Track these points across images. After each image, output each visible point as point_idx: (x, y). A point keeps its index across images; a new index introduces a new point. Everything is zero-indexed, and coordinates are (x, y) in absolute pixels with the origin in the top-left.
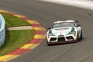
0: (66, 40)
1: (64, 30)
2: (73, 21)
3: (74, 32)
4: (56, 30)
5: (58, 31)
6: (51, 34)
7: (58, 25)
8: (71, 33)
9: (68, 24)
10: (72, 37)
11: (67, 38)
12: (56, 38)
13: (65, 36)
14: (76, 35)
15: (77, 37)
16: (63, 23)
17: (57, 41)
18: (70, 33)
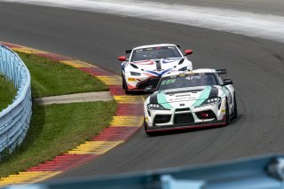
0: (197, 120)
1: (190, 93)
2: (213, 71)
3: (215, 99)
4: (167, 93)
5: (174, 97)
6: (155, 106)
8: (209, 101)
9: (198, 77)
10: (210, 114)
12: (170, 116)
13: (193, 110)
15: (224, 113)
16: (187, 75)
17: (171, 123)
18: (205, 103)
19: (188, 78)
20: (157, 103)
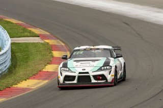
0: (93, 81)
1: (91, 62)
2: (110, 47)
3: (108, 67)
4: (75, 61)
5: (79, 64)
6: (65, 69)
7: (81, 53)
8: (103, 68)
9: (100, 51)
10: (103, 77)
11: (96, 77)
12: (75, 77)
13: (91, 74)
14: (113, 73)
15: (113, 77)
16: (91, 49)
17: (75, 82)
18: (100, 69)
19: (93, 51)
20: (67, 67)
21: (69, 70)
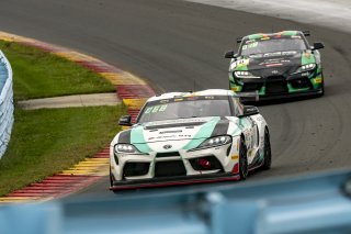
1: (183, 128)
3: (223, 139)
5: (156, 134)
6: (125, 147)
7: (163, 108)
8: (211, 141)
10: (213, 162)
11: (195, 163)
12: (148, 164)
13: (185, 156)
14: (235, 151)
15: (237, 161)
16: (186, 99)
17: (149, 176)
18: (205, 144)
20: (128, 143)
21: (135, 150)
